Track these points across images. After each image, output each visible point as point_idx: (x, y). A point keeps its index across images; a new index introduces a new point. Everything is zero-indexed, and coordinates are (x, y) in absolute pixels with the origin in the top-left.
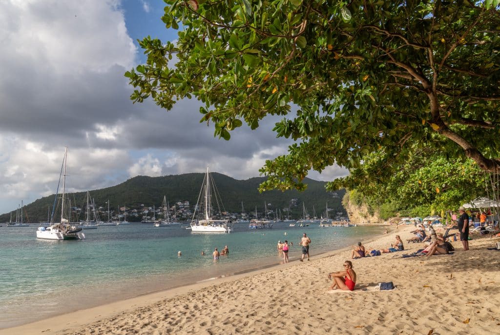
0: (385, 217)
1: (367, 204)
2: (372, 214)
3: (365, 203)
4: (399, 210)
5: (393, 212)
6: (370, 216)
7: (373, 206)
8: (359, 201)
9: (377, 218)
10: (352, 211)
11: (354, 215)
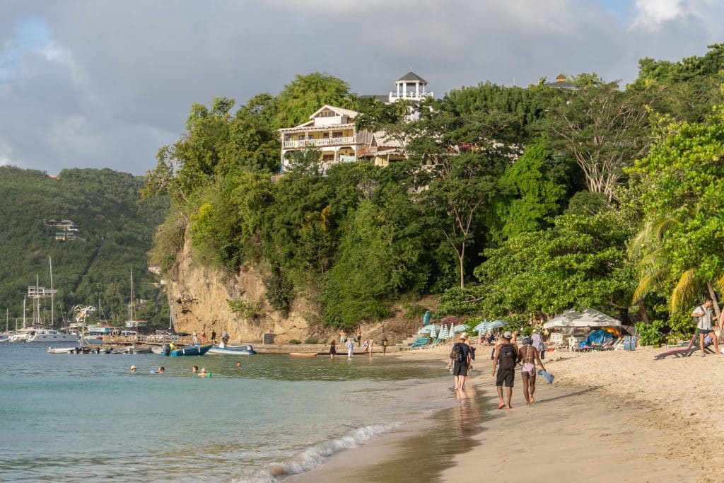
0: (347, 318)
1: (266, 264)
2: (286, 309)
3: (258, 259)
4: (402, 290)
5: (380, 297)
6: (276, 316)
7: (291, 274)
8: (231, 251)
9: (304, 324)
10: (192, 293)
11: (198, 310)
